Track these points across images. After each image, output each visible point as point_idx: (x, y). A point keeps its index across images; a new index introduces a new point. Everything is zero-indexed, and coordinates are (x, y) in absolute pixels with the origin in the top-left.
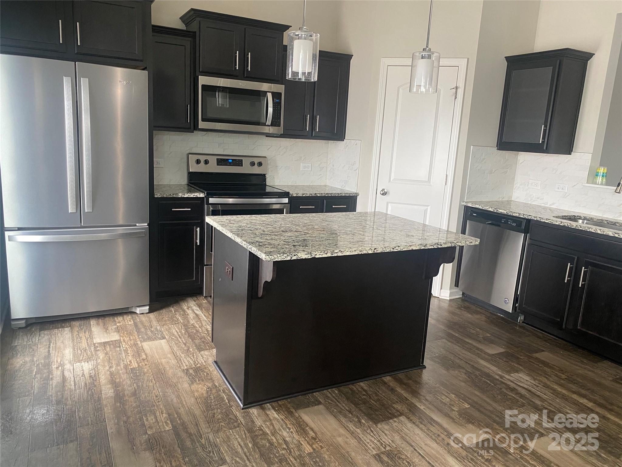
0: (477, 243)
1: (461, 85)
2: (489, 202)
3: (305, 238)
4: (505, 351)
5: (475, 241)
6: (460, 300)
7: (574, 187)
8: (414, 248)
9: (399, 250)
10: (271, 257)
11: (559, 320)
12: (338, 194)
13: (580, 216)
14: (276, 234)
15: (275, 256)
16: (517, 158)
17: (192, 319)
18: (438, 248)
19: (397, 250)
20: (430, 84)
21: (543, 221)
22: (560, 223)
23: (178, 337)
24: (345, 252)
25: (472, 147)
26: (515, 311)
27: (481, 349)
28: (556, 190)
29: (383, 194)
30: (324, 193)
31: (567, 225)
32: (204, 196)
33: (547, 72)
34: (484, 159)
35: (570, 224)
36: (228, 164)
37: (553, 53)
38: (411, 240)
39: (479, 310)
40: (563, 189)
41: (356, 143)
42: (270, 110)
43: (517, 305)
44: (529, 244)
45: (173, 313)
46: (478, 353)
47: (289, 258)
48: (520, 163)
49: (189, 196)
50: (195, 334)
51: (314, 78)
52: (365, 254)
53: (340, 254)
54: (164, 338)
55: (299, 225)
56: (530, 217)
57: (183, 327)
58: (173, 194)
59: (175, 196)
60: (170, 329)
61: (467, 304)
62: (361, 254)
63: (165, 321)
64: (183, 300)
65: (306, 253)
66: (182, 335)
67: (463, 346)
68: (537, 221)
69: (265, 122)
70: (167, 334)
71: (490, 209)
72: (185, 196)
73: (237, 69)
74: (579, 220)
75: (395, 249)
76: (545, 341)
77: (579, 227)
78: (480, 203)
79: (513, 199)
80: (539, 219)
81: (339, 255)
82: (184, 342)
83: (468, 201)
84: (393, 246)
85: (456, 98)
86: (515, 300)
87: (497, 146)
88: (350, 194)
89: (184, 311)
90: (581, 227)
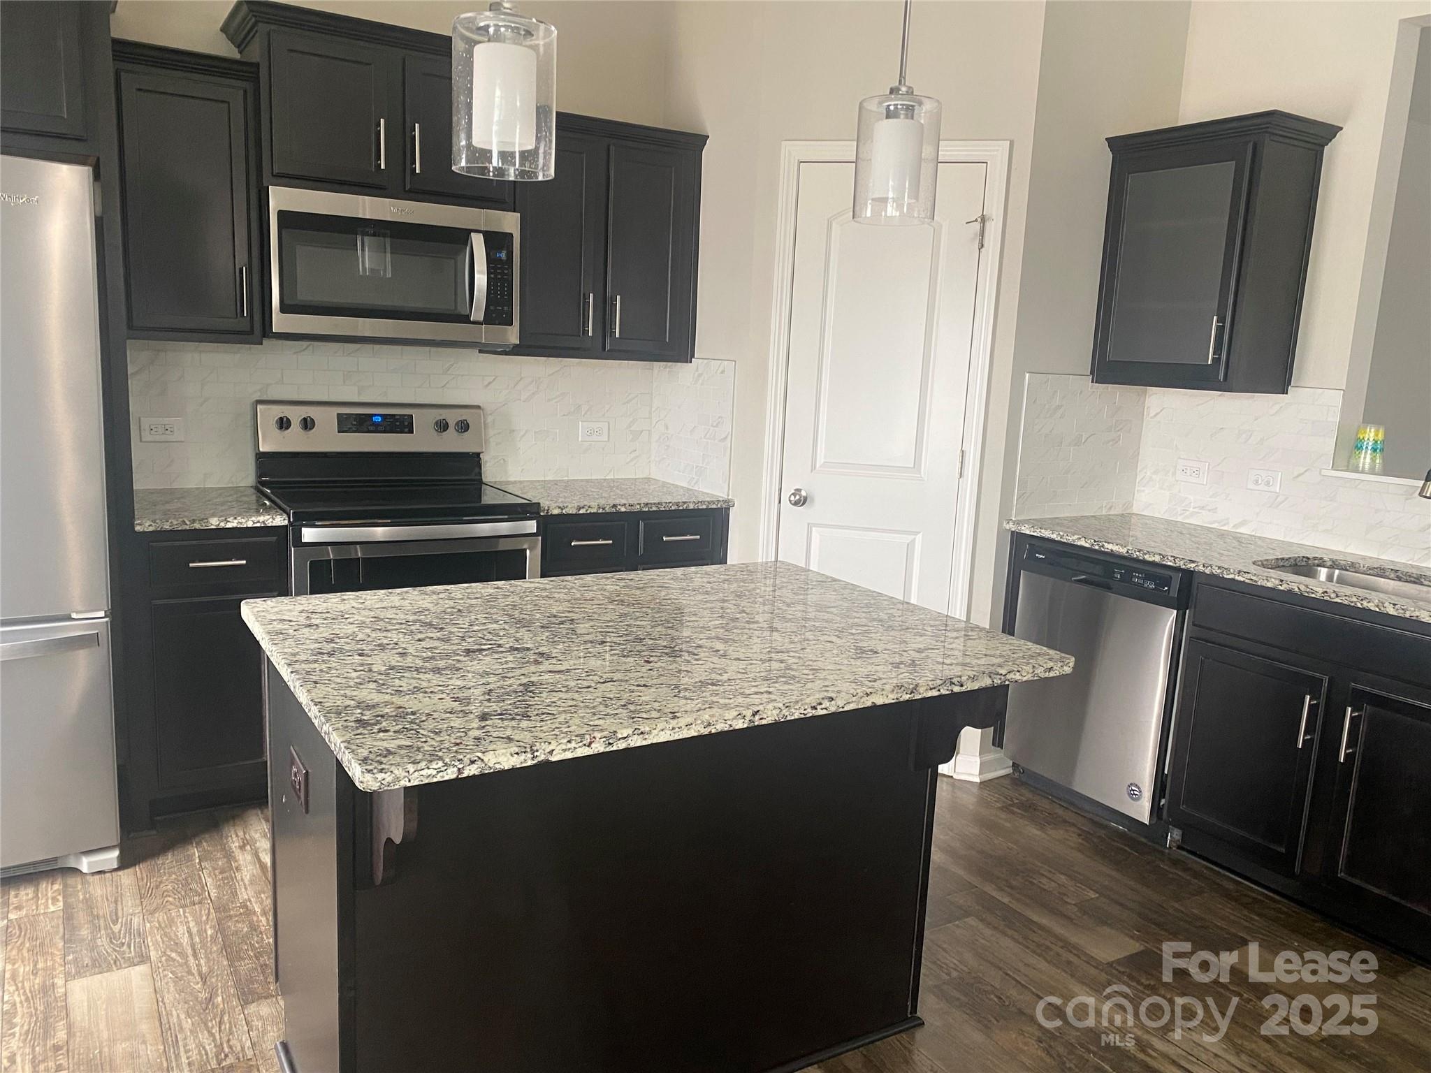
0: (1068, 670)
1: (995, 211)
2: (1077, 519)
3: (534, 678)
4: (1142, 948)
5: (1059, 665)
6: (1006, 782)
7: (1300, 479)
8: (880, 700)
9: (833, 709)
10: (380, 776)
11: (1283, 850)
12: (677, 504)
13: (1321, 559)
14: (441, 664)
15: (399, 772)
16: (1144, 403)
17: (247, 883)
18: (953, 694)
19: (825, 712)
20: (915, 195)
21: (1231, 576)
22: (1277, 582)
23: (190, 952)
24: (655, 732)
25: (1027, 375)
26: (1160, 817)
27: (1075, 947)
28: (1249, 487)
29: (796, 504)
30: (639, 504)
31: (1296, 589)
32: (286, 522)
33: (1221, 176)
34: (1059, 407)
35: (1307, 587)
36: (371, 428)
37: (1234, 124)
38: (870, 668)
39: (1060, 811)
40: (1268, 483)
41: (721, 369)
42: (481, 279)
43: (1163, 802)
44: (1191, 639)
45: (194, 865)
46: (1069, 963)
47: (451, 774)
48: (1151, 415)
49: (241, 523)
50: (245, 939)
51: (546, 170)
52: (722, 733)
53: (637, 742)
54: (143, 959)
55: (527, 624)
56: (1193, 565)
57: (213, 915)
58: (193, 521)
59: (197, 526)
60: (171, 922)
61: (1027, 795)
62: (711, 734)
63: (164, 895)
64: (234, 818)
65: (517, 750)
66: (204, 946)
67: (1026, 938)
68: (1212, 575)
69: (468, 312)
70: (156, 943)
71: (1082, 543)
72: (229, 525)
73: (383, 167)
74: (1319, 568)
75: (819, 707)
76: (1245, 906)
77: (1333, 595)
78: (1055, 523)
79: (1135, 510)
80: (1217, 571)
81: (632, 744)
82: (204, 969)
83: (1019, 518)
84: (812, 700)
85: (982, 246)
86: (1159, 785)
87: (1092, 373)
88: (708, 502)
89: (229, 856)
90: (1337, 596)
